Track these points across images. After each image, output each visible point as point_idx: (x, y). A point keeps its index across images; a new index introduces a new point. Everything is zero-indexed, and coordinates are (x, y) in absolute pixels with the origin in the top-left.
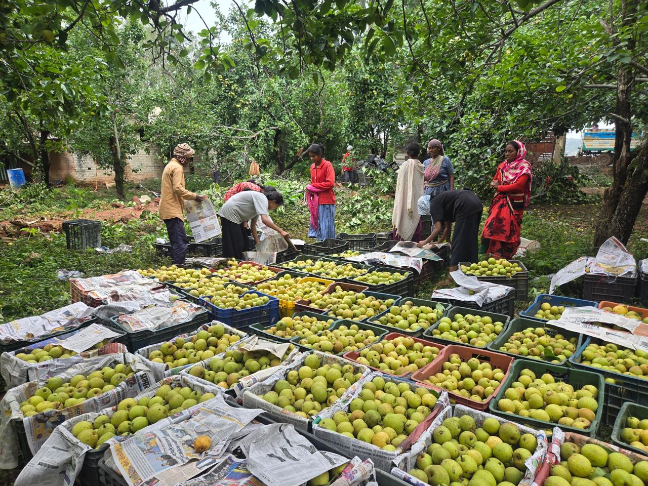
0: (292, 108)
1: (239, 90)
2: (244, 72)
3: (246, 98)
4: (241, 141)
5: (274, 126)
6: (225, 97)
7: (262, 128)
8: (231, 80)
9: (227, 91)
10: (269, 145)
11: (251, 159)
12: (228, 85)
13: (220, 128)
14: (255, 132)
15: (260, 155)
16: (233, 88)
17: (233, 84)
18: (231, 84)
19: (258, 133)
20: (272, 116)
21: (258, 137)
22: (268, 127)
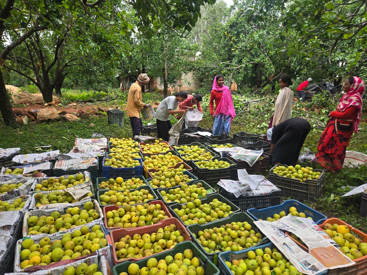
0: (268, 49)
1: (236, 40)
2: (240, 29)
3: (238, 45)
4: (229, 70)
5: (253, 61)
6: (228, 45)
7: (245, 62)
8: (232, 34)
9: (229, 41)
10: (247, 73)
11: (233, 81)
12: (229, 37)
13: (218, 63)
14: (239, 65)
15: (240, 79)
16: (232, 39)
17: (233, 36)
18: (231, 37)
19: (241, 66)
20: (252, 55)
21: (241, 67)
22: (248, 62)
